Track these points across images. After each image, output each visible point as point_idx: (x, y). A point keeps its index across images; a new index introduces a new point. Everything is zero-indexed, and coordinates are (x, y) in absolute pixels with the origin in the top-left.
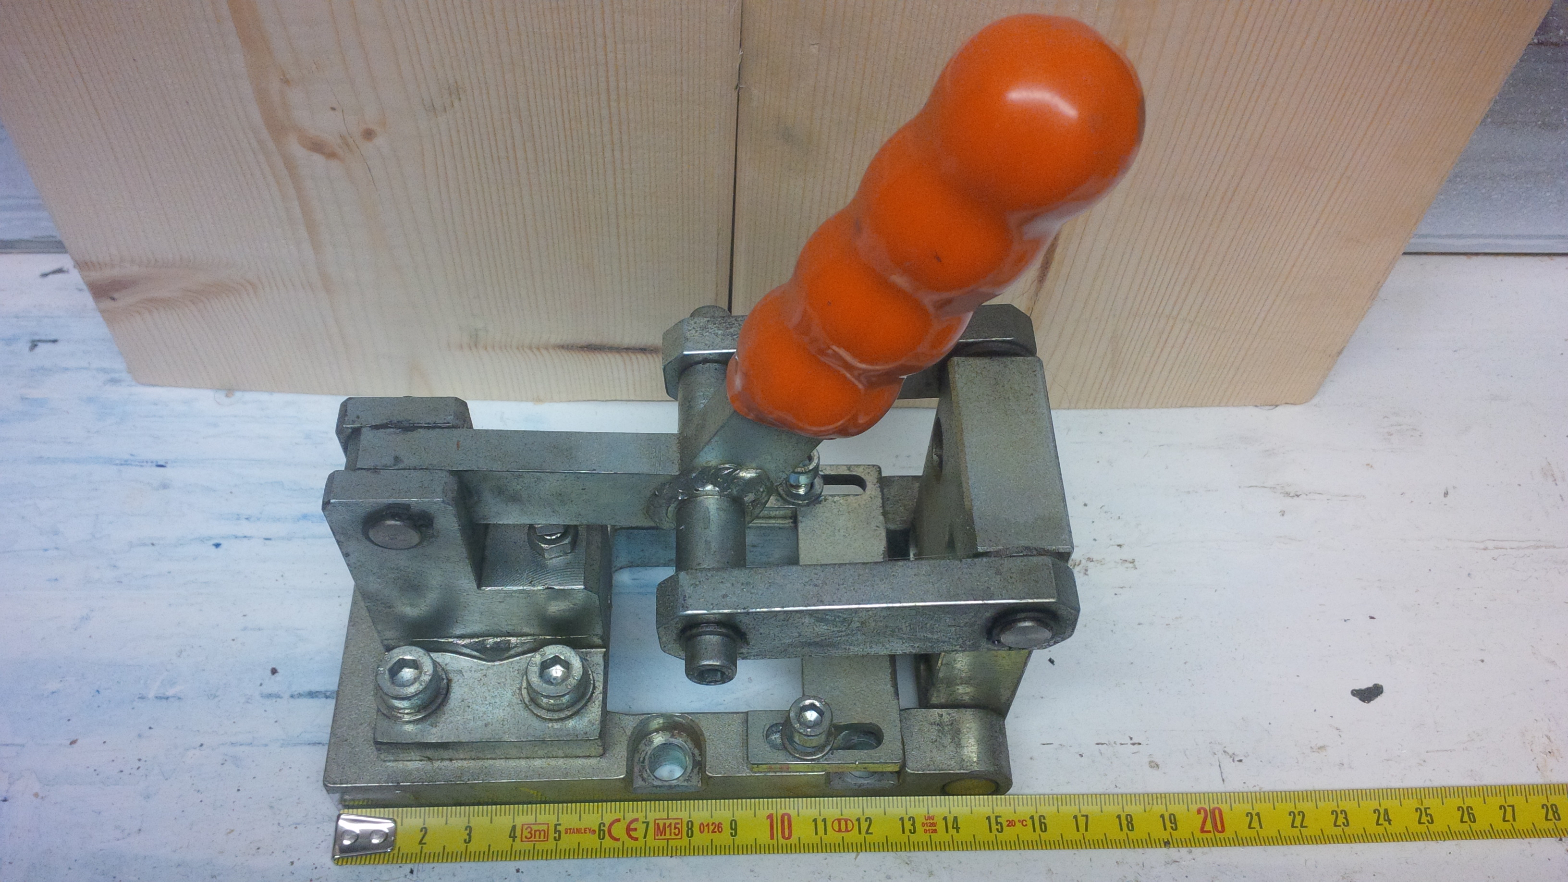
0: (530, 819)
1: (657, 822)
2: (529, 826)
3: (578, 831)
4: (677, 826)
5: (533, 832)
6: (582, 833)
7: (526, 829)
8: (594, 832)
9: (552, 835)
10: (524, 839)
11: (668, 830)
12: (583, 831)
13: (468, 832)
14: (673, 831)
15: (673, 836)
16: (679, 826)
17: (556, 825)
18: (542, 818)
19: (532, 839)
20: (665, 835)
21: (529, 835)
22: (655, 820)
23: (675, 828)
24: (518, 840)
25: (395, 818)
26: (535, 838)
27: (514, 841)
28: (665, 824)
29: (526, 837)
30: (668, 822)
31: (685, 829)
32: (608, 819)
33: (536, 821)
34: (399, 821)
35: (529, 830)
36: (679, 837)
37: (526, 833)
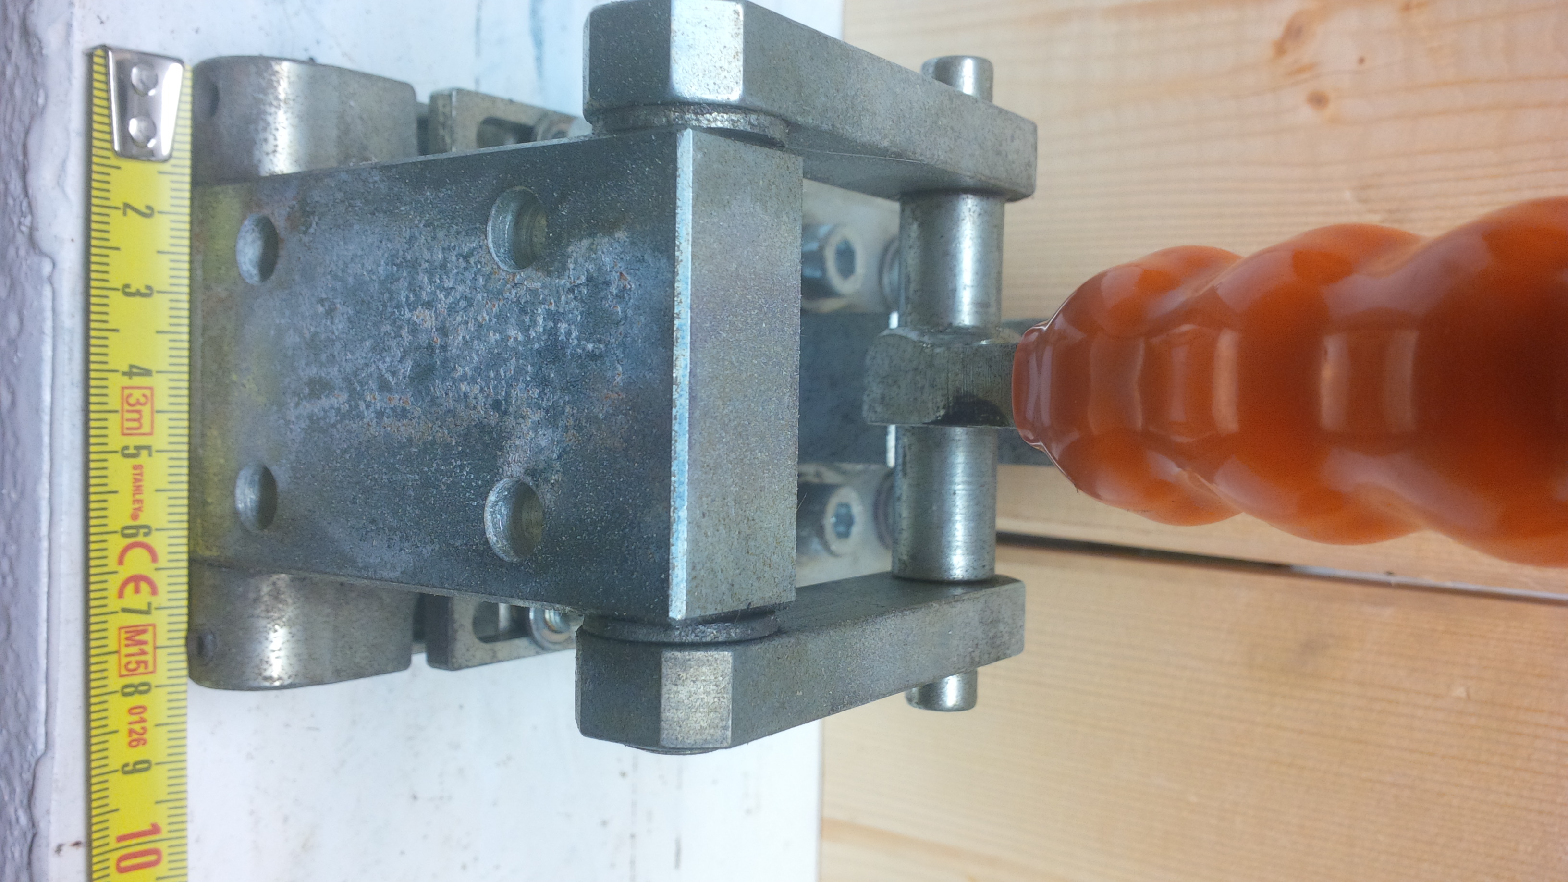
0: (162, 401)
1: (151, 629)
2: (149, 399)
3: (138, 489)
4: (142, 665)
5: (138, 407)
6: (134, 495)
7: (144, 396)
8: (135, 517)
9: (133, 441)
10: (127, 392)
11: (135, 649)
12: (138, 497)
13: (143, 290)
14: (133, 659)
15: (125, 660)
16: (142, 669)
17: (148, 448)
18: (162, 421)
19: (127, 407)
20: (127, 646)
21: (132, 400)
22: (153, 625)
23: (138, 663)
24: (126, 381)
25: (172, 161)
26: (129, 411)
27: (124, 374)
28: (144, 643)
29: (130, 395)
30: (148, 648)
31: (136, 680)
32: (158, 541)
33: (158, 412)
34: (166, 167)
35: (143, 400)
36: (124, 672)
37: (137, 395)
